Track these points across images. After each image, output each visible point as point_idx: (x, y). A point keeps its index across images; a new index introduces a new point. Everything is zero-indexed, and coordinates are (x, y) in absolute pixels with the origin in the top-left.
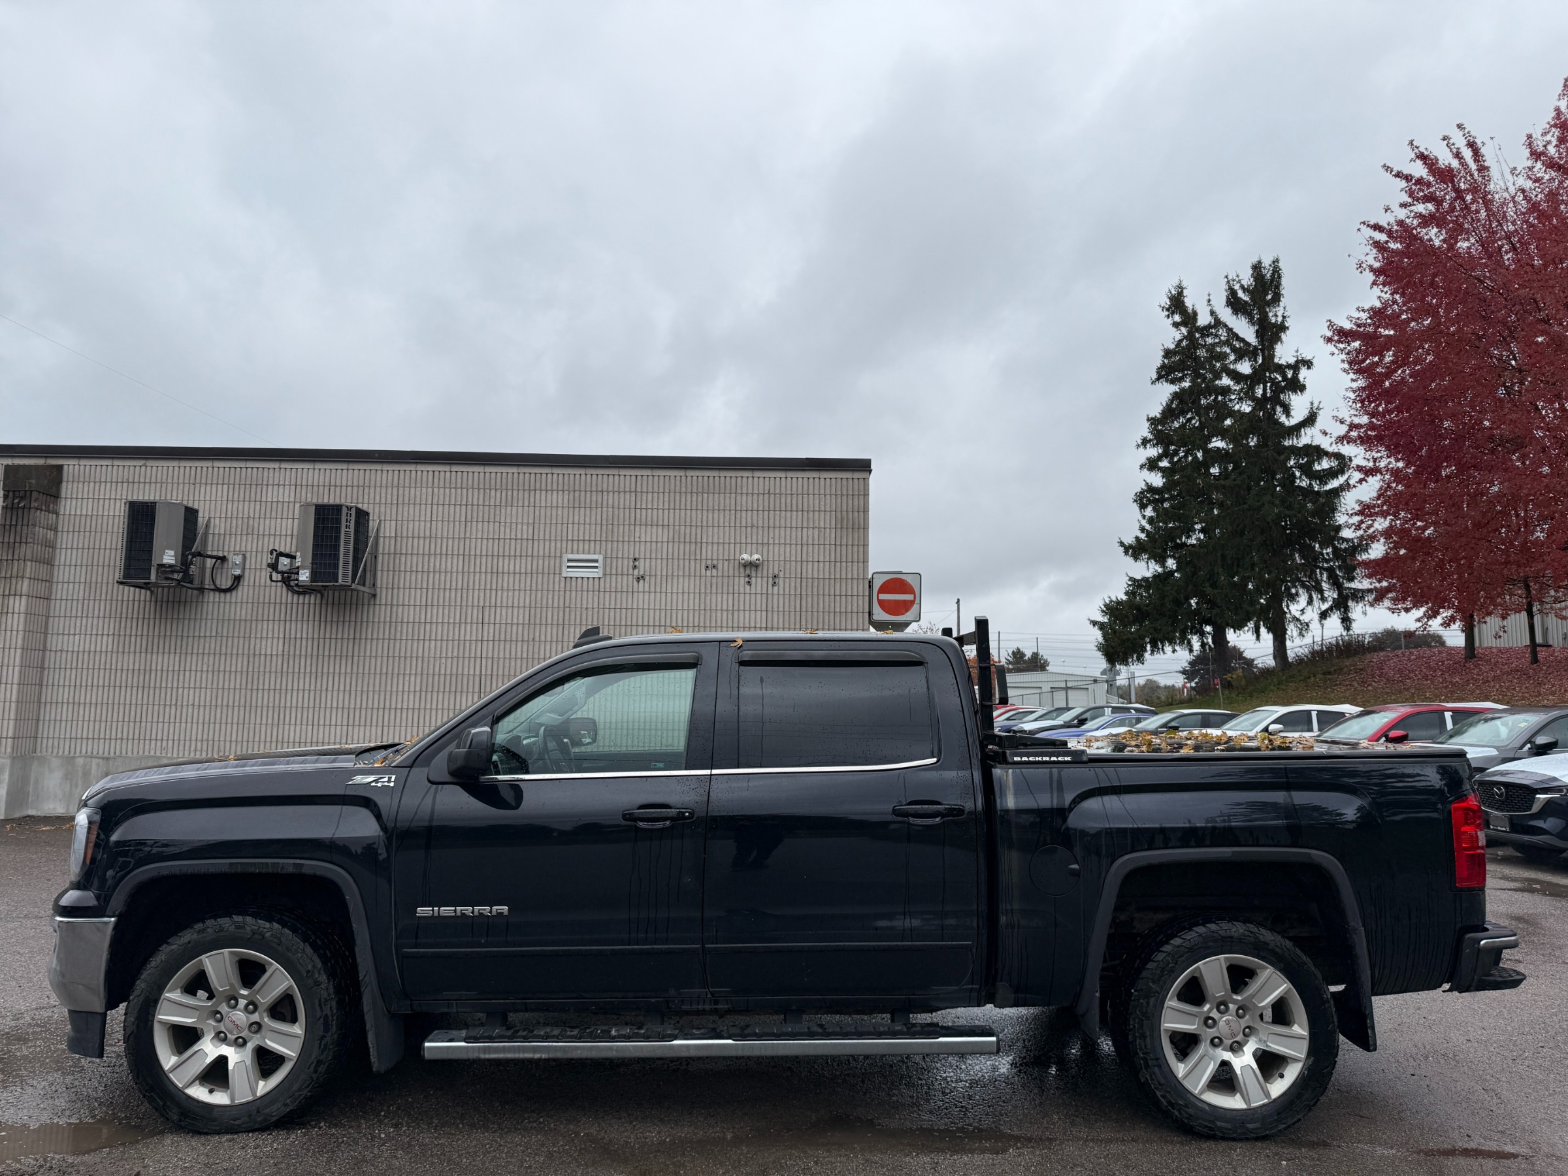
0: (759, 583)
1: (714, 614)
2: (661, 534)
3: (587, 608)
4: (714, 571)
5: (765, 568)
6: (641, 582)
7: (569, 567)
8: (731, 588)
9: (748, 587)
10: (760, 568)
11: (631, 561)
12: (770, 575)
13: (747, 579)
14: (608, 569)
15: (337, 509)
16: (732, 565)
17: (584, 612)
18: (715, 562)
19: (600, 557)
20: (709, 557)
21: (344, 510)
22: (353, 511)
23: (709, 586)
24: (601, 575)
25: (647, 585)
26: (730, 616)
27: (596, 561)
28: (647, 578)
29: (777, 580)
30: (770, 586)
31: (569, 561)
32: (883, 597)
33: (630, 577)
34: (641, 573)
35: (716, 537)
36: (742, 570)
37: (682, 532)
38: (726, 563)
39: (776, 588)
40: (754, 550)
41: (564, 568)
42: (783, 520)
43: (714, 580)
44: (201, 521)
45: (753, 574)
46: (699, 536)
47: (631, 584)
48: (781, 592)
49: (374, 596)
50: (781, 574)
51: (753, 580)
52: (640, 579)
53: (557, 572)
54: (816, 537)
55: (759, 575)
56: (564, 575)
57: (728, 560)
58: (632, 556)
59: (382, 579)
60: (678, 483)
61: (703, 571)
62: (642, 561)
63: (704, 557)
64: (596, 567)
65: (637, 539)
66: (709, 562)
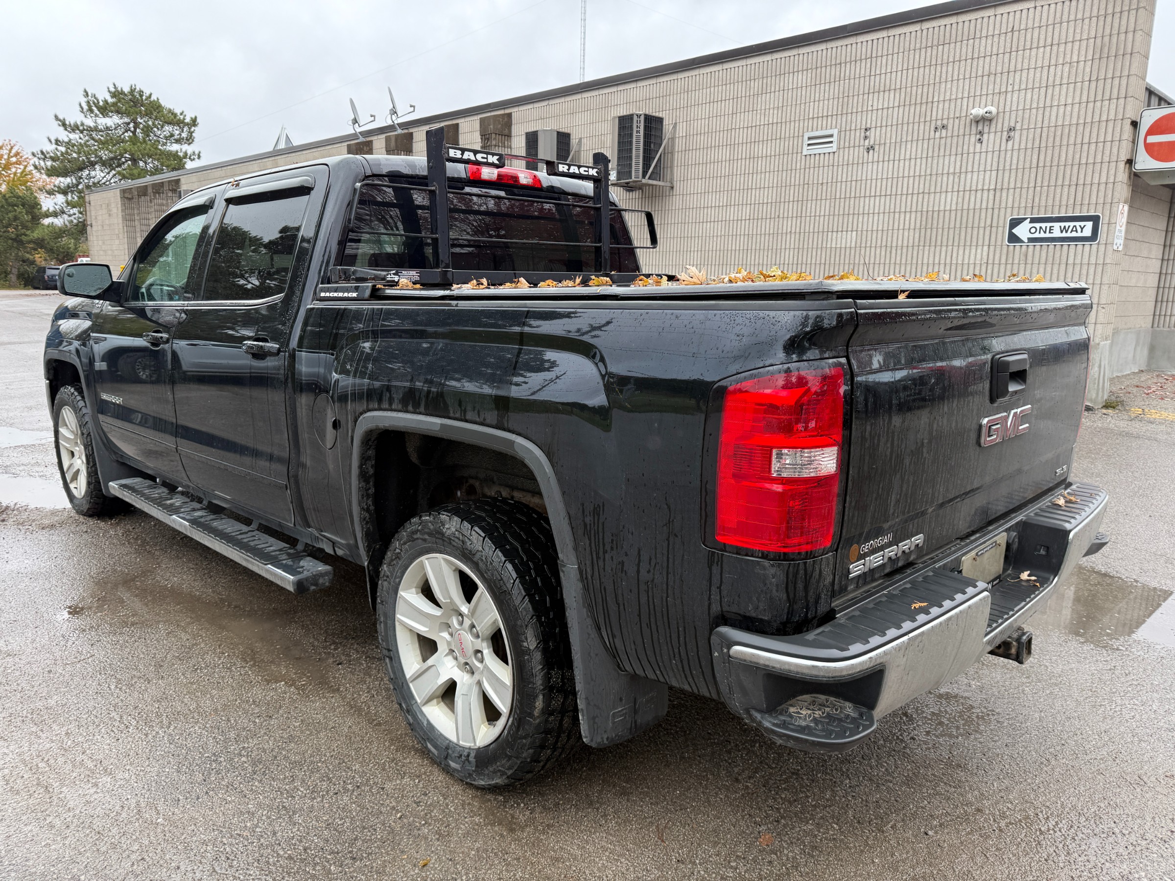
0: (992, 139)
1: (939, 179)
2: (892, 99)
3: (822, 184)
4: (944, 131)
5: (1000, 121)
6: (871, 152)
7: (809, 145)
8: (960, 149)
9: (978, 145)
10: (994, 122)
11: (863, 131)
12: (1005, 129)
13: (978, 137)
14: (842, 143)
15: (630, 117)
16: (962, 123)
17: (820, 187)
18: (945, 122)
19: (835, 132)
20: (940, 117)
21: (635, 118)
22: (642, 118)
23: (936, 149)
24: (834, 149)
25: (876, 155)
26: (957, 180)
27: (831, 136)
28: (877, 148)
29: (1012, 134)
30: (1004, 141)
31: (809, 139)
32: (1152, 139)
33: (861, 148)
34: (872, 143)
35: (948, 94)
36: (974, 125)
37: (914, 92)
38: (957, 121)
39: (1010, 143)
40: (989, 103)
41: (805, 147)
42: (1026, 61)
43: (943, 141)
44: (574, 141)
45: (986, 130)
46: (930, 95)
47: (861, 156)
48: (1016, 147)
49: (672, 188)
50: (1018, 127)
51: (985, 136)
52: (870, 148)
53: (799, 151)
54: (1066, 75)
55: (993, 129)
56: (805, 153)
57: (959, 118)
58: (864, 127)
59: (678, 173)
60: (913, 39)
61: (932, 133)
62: (873, 130)
63: (934, 118)
64: (831, 142)
65: (870, 108)
66: (939, 123)
